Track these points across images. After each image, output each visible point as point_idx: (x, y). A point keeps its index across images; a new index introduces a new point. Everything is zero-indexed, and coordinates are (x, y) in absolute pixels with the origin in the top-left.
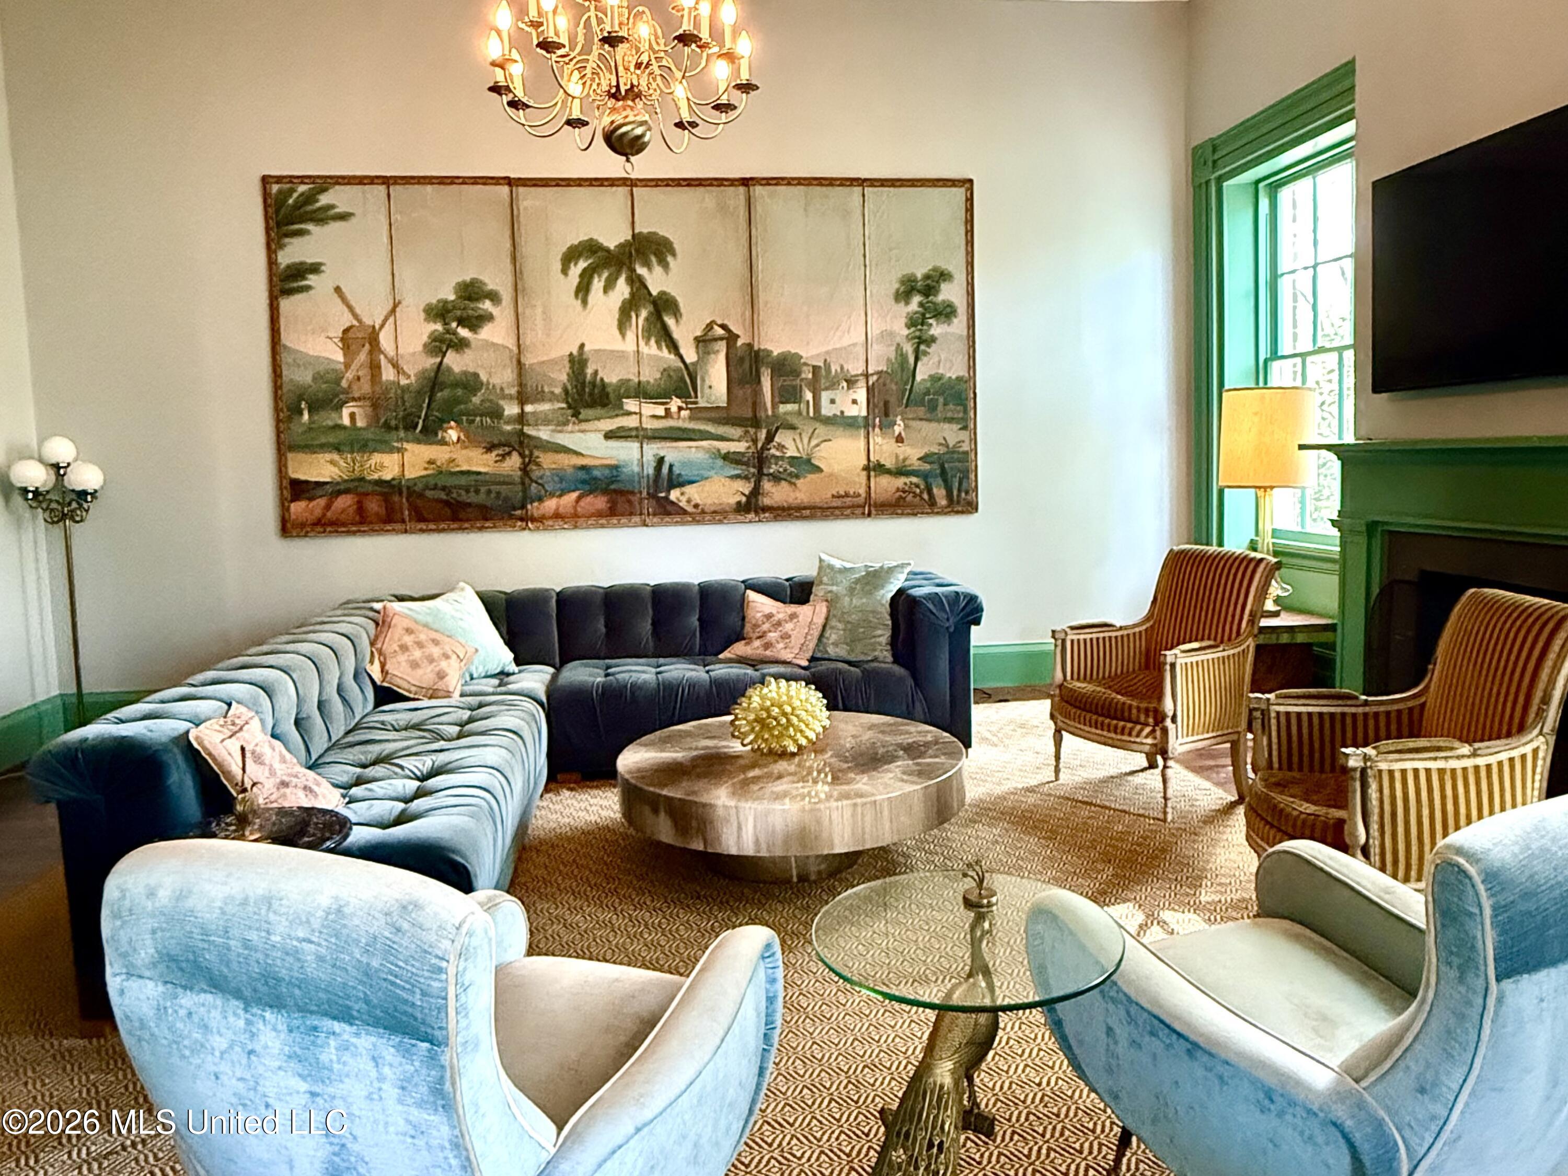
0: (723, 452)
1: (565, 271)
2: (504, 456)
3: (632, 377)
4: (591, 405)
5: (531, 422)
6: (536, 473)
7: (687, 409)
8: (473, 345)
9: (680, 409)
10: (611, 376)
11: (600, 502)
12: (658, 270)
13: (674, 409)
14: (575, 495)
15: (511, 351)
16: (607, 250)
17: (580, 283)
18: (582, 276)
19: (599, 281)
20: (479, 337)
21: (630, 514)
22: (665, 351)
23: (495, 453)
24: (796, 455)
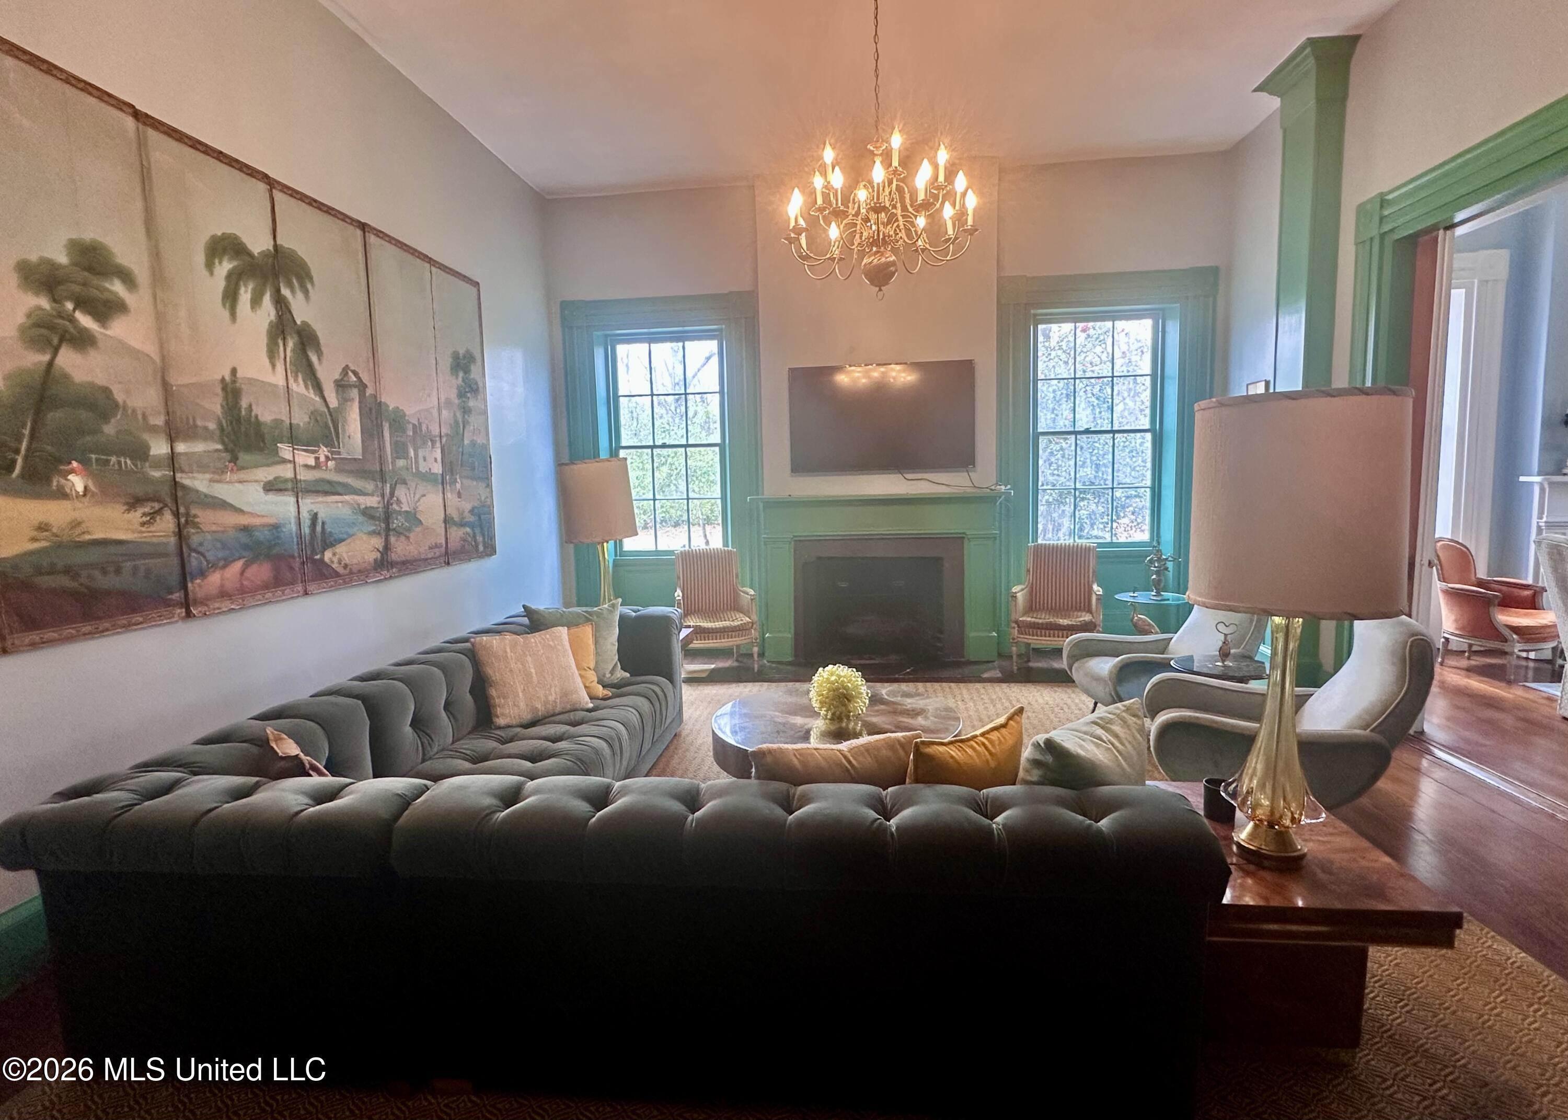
0: (363, 507)
1: (210, 266)
2: (152, 516)
3: (284, 418)
4: (248, 449)
5: (186, 468)
6: (195, 540)
7: (333, 459)
8: (100, 344)
9: (327, 458)
10: (266, 414)
11: (262, 571)
12: (300, 295)
13: (322, 459)
14: (238, 565)
15: (154, 362)
16: (250, 254)
17: (226, 288)
18: (228, 279)
19: (246, 292)
20: (108, 332)
21: (293, 583)
22: (311, 391)
23: (140, 511)
24: (408, 509)
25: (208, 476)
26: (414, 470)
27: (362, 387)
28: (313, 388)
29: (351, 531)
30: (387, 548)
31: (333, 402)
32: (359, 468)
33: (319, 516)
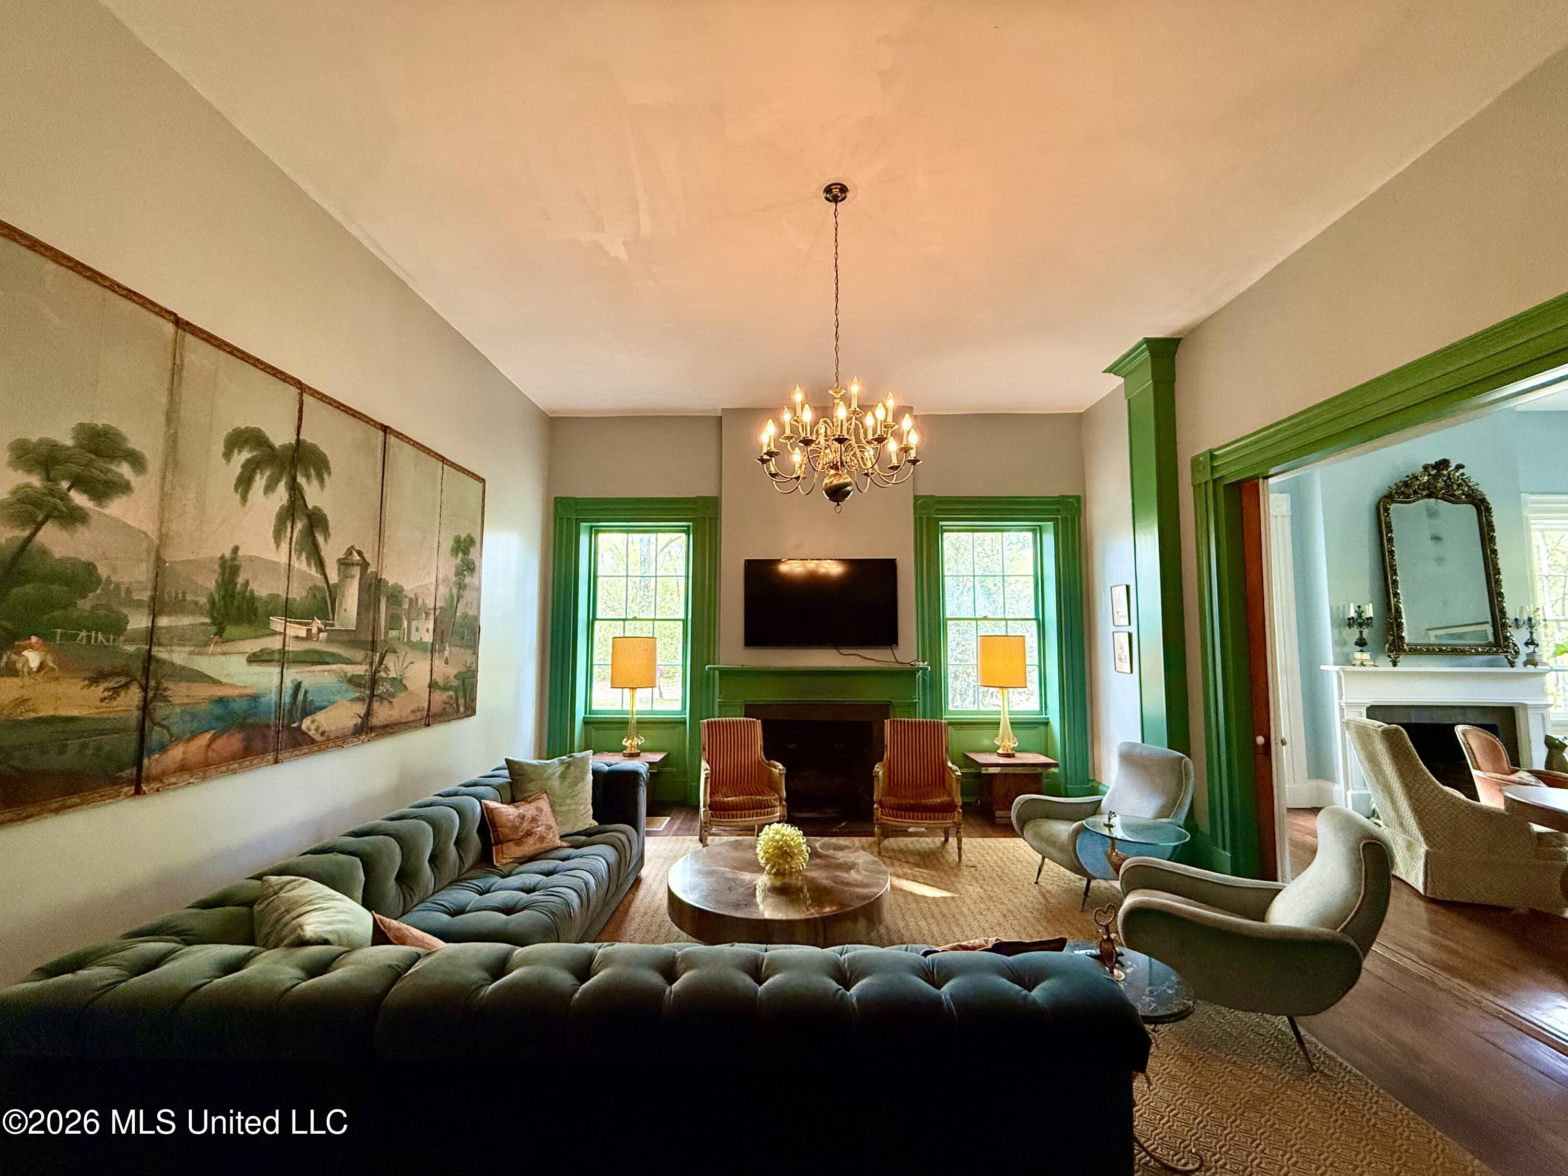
0: (349, 675)
1: (227, 455)
2: (116, 691)
3: (281, 593)
4: (238, 621)
5: (163, 641)
6: (160, 712)
7: (326, 631)
8: (91, 522)
9: (320, 630)
10: (261, 589)
11: (234, 742)
12: (315, 483)
13: (315, 630)
14: (208, 736)
15: (149, 540)
16: (272, 447)
17: (241, 474)
18: (244, 466)
19: (261, 478)
20: (106, 511)
21: (265, 752)
22: (314, 569)
23: (102, 687)
24: (395, 676)
25: (188, 649)
26: (405, 640)
27: (365, 565)
28: (315, 566)
29: (332, 698)
30: (368, 713)
31: (333, 578)
32: (351, 639)
33: (302, 685)
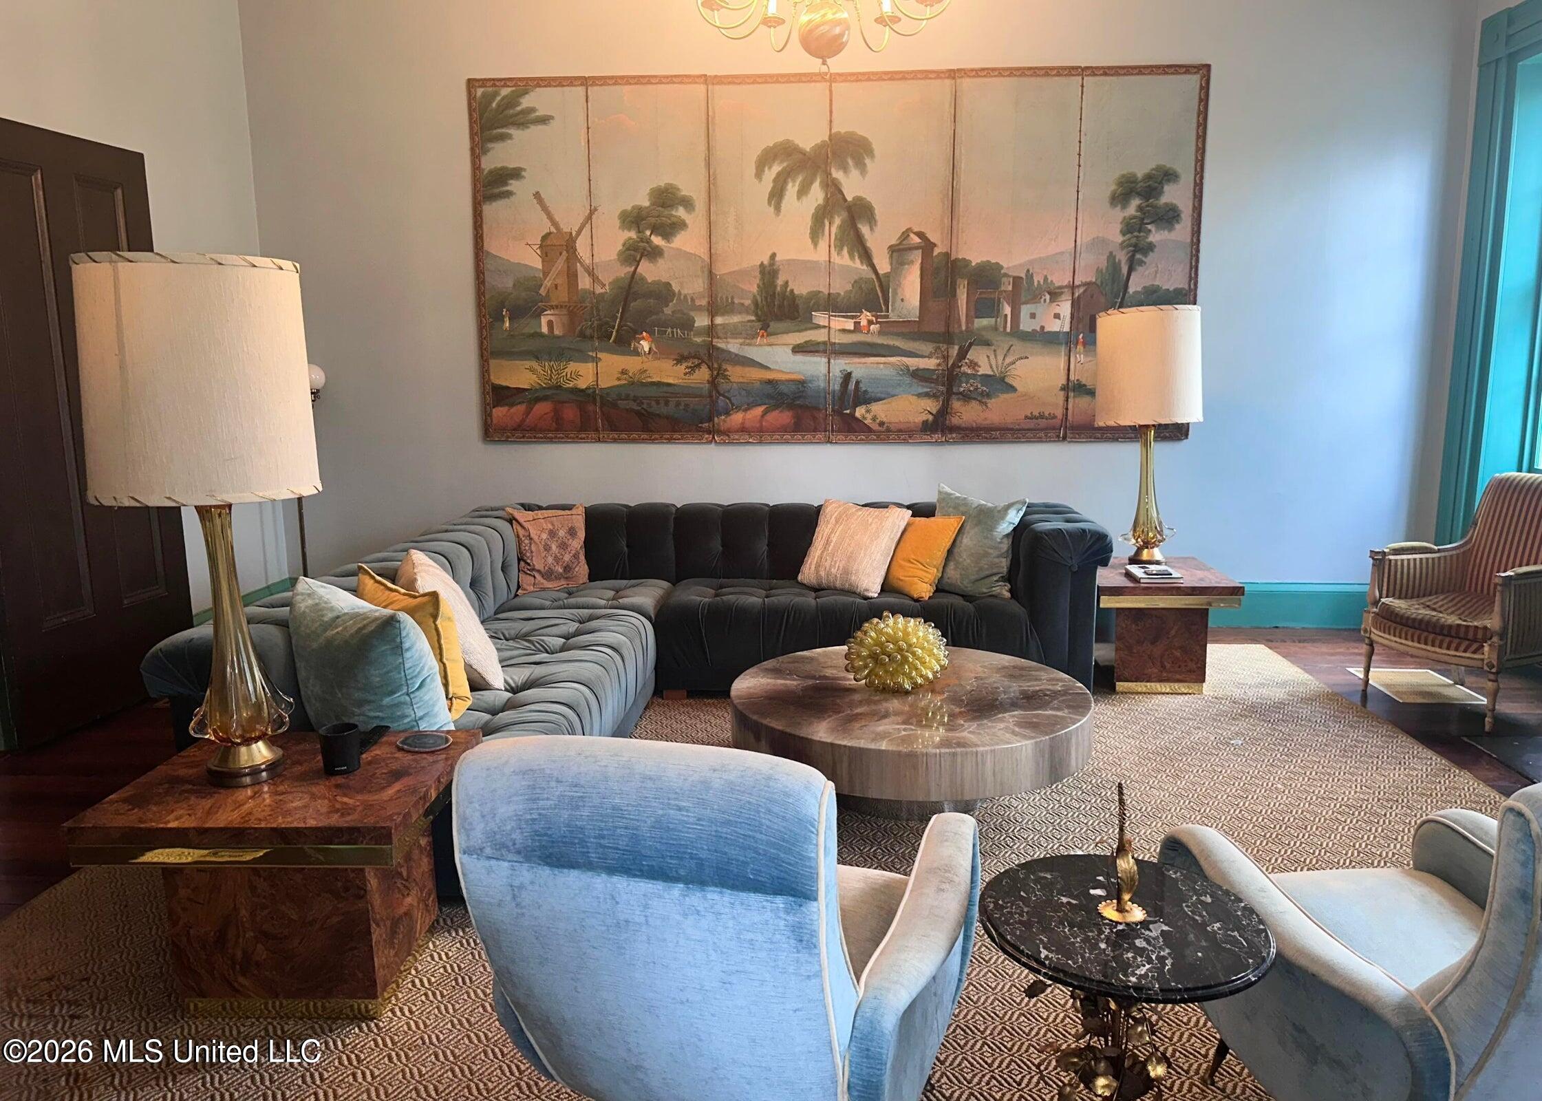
0: (913, 368)
1: (759, 174)
2: (693, 369)
3: (822, 290)
4: (779, 318)
5: (721, 335)
6: (724, 386)
7: (877, 323)
8: (666, 255)
9: (870, 323)
10: (801, 287)
11: (782, 417)
12: (855, 173)
13: (864, 323)
14: (761, 409)
15: (703, 261)
16: (803, 153)
17: (774, 188)
18: (775, 181)
19: (793, 186)
20: (672, 245)
21: (815, 430)
22: (858, 261)
23: (685, 365)
24: (990, 373)
25: (740, 340)
26: (1008, 330)
27: (927, 246)
28: (860, 257)
30: (945, 411)
32: (913, 331)
